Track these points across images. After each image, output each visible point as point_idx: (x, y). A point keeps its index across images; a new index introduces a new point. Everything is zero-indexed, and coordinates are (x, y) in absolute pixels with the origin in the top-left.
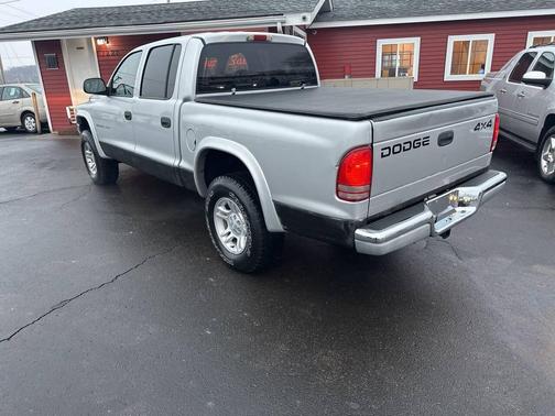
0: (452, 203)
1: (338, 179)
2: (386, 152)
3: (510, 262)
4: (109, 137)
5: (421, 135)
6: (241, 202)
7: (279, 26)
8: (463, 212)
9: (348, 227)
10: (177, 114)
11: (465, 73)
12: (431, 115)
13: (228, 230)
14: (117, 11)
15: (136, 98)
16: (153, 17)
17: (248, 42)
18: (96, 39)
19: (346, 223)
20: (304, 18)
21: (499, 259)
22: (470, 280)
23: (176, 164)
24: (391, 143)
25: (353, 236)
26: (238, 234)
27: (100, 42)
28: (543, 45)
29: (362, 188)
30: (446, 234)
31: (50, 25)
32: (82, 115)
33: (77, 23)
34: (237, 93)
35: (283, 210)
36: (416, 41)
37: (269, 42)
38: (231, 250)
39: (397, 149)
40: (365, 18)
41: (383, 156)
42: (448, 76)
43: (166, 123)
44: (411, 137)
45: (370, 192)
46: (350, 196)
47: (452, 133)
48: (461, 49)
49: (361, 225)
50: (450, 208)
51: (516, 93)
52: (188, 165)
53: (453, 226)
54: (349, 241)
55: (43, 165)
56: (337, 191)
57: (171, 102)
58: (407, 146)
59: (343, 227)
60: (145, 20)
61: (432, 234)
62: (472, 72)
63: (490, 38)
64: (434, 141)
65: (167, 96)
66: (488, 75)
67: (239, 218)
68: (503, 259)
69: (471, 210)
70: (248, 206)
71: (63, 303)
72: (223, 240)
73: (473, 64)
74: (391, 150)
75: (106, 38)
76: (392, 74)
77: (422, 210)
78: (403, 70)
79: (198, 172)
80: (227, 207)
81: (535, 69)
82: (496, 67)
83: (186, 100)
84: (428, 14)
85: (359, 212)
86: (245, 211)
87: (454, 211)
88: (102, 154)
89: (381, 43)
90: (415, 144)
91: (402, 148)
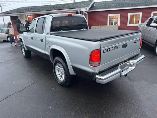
0: (128, 65)
1: (90, 60)
2: (105, 51)
3: (147, 83)
4: (28, 44)
5: (116, 45)
6: (62, 65)
7: (79, 11)
8: (131, 68)
9: (94, 75)
10: (45, 38)
11: (133, 24)
12: (120, 39)
13: (60, 73)
14: (34, 7)
15: (34, 33)
16: (43, 9)
17: (67, 16)
18: (28, 15)
19: (93, 73)
20: (86, 9)
21: (143, 82)
22: (134, 89)
23: (45, 53)
24: (106, 48)
25: (95, 78)
26: (62, 75)
27: (29, 16)
28: (156, 16)
29: (98, 63)
30: (126, 75)
31: (15, 12)
32: (21, 38)
33: (22, 11)
34: (63, 32)
35: (74, 68)
36: (119, 15)
37: (73, 16)
38: (60, 79)
39: (109, 50)
40: (104, 8)
41: (104, 52)
42: (129, 25)
43: (42, 41)
44: (113, 46)
45: (100, 64)
46: (94, 65)
47: (127, 44)
48: (132, 17)
49: (97, 74)
50: (127, 67)
51: (148, 30)
52: (48, 53)
53: (128, 73)
54: (94, 79)
55: (11, 52)
56: (90, 63)
57: (43, 34)
58: (112, 49)
59: (92, 75)
60: (41, 10)
61: (121, 76)
62: (135, 23)
63: (141, 14)
64: (121, 47)
65: (42, 33)
66: (140, 24)
67: (62, 70)
68: (145, 82)
69: (134, 68)
70: (64, 67)
71: (8, 97)
72: (58, 76)
73: (136, 21)
74: (107, 50)
75: (31, 15)
76: (112, 24)
77: (117, 68)
78: (115, 23)
79: (51, 56)
80: (59, 66)
81: (154, 23)
82: (142, 22)
83: (48, 34)
84: (122, 7)
85: (97, 70)
86: (64, 68)
87: (128, 68)
88: (26, 49)
89: (109, 15)
90: (115, 48)
91: (110, 49)
